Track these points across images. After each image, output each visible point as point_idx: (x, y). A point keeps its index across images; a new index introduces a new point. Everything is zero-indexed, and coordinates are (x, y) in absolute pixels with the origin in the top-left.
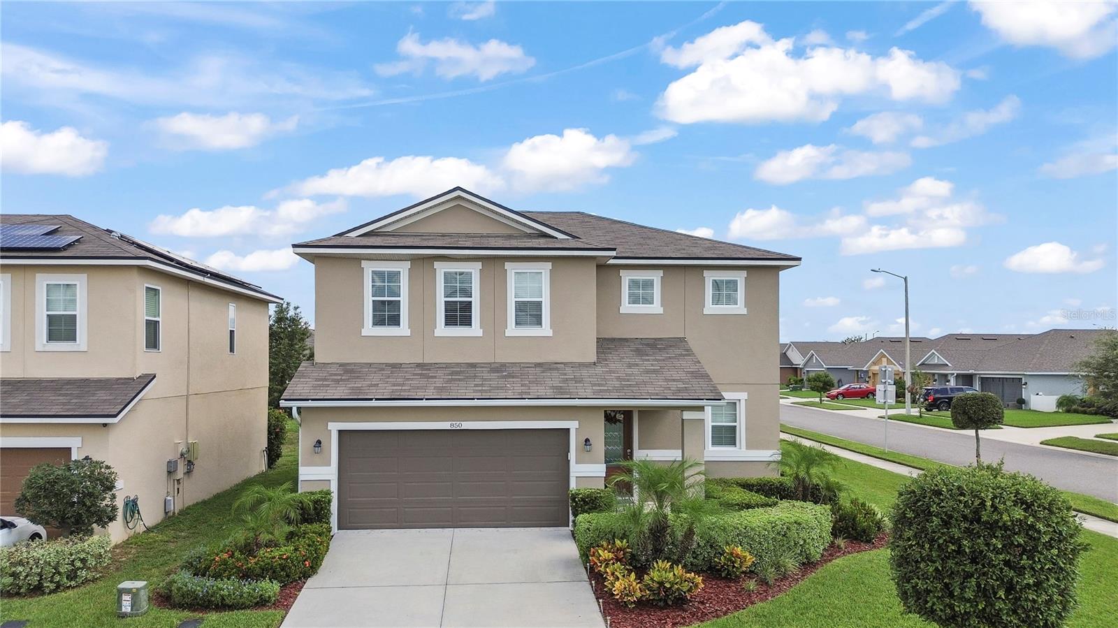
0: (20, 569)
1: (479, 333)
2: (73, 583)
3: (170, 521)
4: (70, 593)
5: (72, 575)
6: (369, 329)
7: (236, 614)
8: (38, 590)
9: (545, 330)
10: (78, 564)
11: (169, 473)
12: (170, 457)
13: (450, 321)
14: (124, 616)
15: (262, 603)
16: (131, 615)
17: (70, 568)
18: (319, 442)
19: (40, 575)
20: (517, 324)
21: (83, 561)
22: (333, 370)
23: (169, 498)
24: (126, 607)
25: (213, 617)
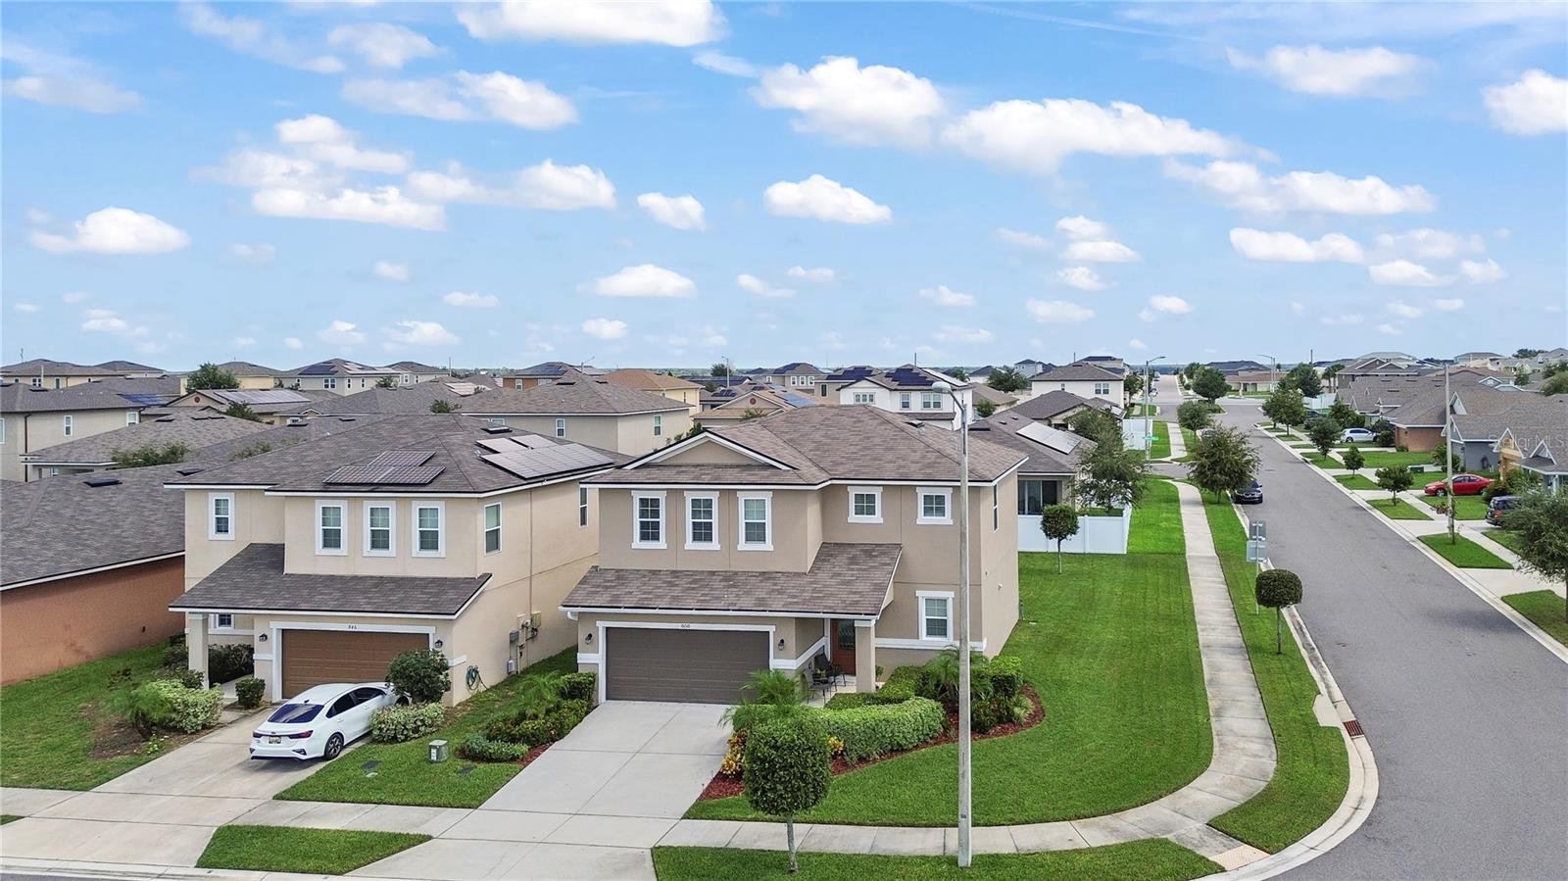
0: (383, 726)
1: (718, 548)
2: (416, 735)
3: (512, 679)
4: (413, 741)
5: (416, 730)
6: (637, 543)
7: (495, 766)
8: (394, 739)
9: (768, 545)
10: (419, 723)
11: (511, 642)
12: (514, 629)
13: (696, 537)
14: (432, 762)
15: (514, 759)
16: (436, 762)
17: (414, 726)
18: (590, 636)
19: (395, 730)
20: (747, 540)
21: (423, 721)
22: (609, 576)
23: (511, 661)
24: (434, 758)
25: (482, 766)
